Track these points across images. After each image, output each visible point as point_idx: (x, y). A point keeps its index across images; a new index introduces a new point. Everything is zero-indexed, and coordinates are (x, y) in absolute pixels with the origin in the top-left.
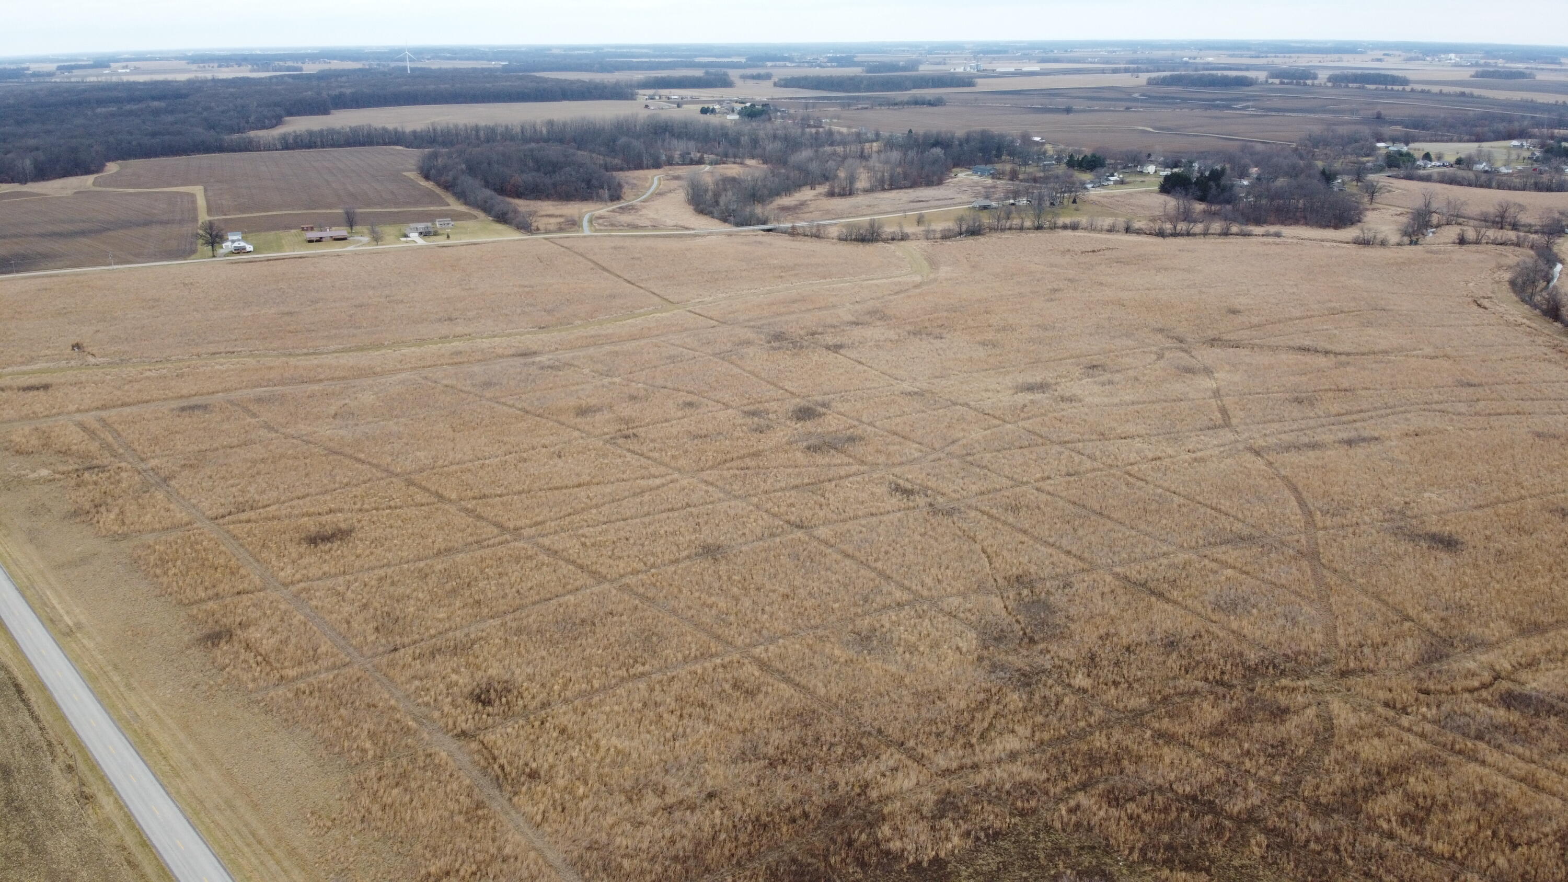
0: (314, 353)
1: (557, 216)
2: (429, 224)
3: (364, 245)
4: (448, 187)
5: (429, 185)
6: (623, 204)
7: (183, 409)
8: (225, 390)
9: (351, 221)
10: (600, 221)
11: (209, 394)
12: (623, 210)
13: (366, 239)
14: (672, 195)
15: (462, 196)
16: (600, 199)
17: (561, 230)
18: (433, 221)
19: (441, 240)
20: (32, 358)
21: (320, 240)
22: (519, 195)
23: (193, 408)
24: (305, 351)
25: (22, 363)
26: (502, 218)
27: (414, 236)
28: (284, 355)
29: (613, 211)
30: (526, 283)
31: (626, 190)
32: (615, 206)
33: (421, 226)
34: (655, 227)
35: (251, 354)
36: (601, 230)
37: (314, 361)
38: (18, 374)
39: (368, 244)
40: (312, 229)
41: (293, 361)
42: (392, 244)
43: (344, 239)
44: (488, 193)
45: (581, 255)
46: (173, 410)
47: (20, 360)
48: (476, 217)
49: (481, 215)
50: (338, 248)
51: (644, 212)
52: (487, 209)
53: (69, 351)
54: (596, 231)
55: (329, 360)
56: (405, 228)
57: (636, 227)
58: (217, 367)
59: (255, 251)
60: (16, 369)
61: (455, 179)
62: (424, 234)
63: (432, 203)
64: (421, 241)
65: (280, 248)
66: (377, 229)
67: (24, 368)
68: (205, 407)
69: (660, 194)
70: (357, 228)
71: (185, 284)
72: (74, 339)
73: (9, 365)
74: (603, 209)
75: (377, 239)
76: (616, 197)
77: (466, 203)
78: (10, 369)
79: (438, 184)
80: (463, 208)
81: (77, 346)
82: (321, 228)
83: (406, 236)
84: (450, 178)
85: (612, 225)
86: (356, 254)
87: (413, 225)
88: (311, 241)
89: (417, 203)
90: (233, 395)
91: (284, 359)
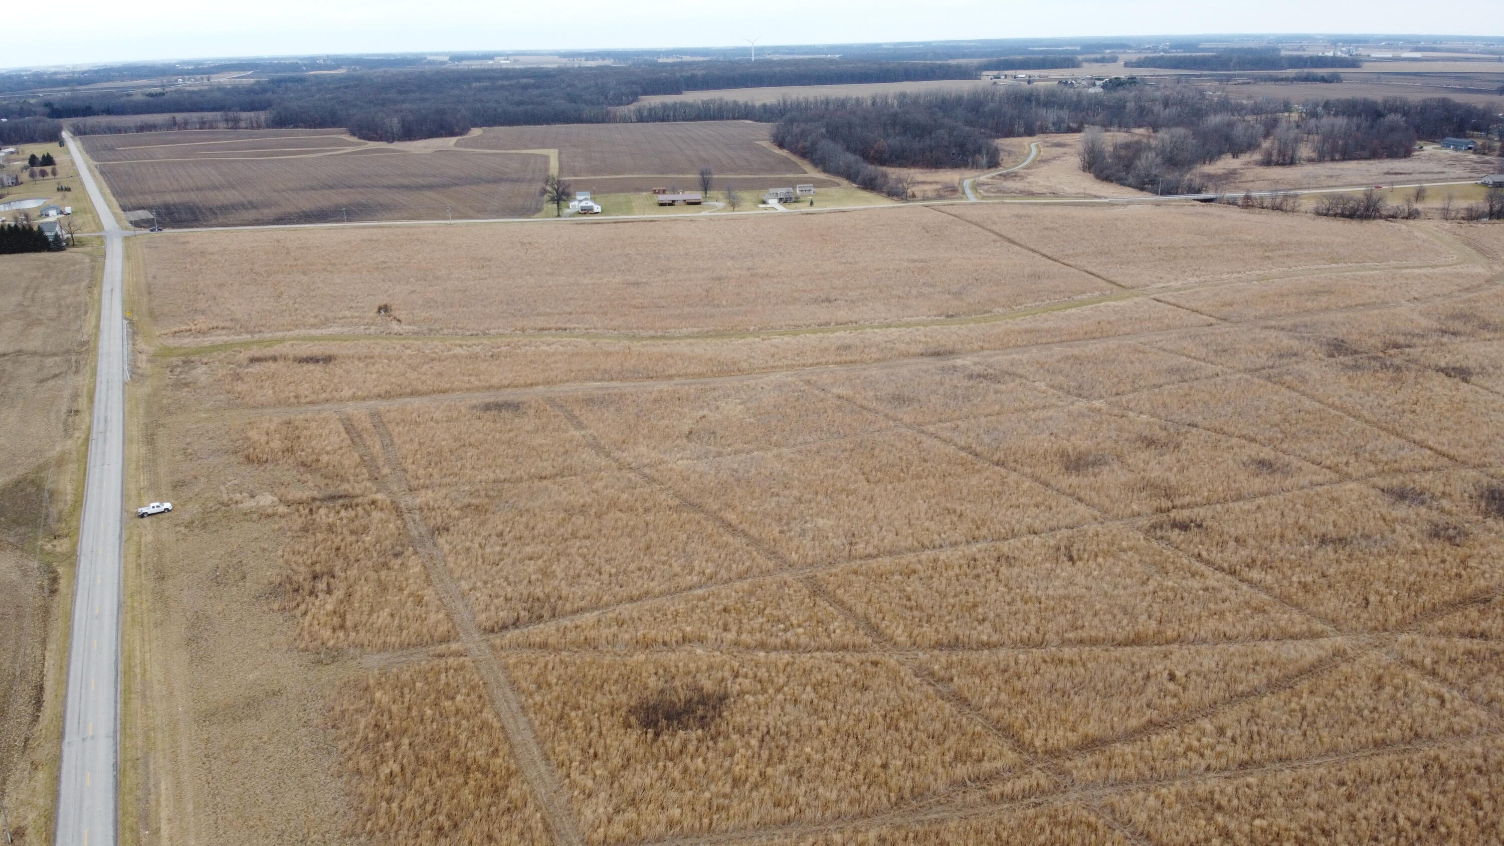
0: (663, 337)
1: (931, 183)
2: (791, 189)
3: (719, 210)
4: (804, 154)
5: (784, 153)
6: (1001, 171)
7: (487, 407)
8: (548, 382)
9: (705, 186)
10: (986, 187)
11: (526, 385)
12: (1005, 176)
13: (721, 204)
14: (1059, 162)
15: (821, 163)
16: (976, 166)
17: (940, 197)
18: (794, 188)
19: (804, 208)
20: (327, 319)
21: (672, 204)
22: (883, 163)
23: (499, 406)
24: (652, 333)
25: (313, 326)
26: (870, 185)
27: (773, 202)
28: (627, 337)
29: (993, 178)
30: (916, 257)
31: (1002, 156)
32: (994, 173)
33: (782, 191)
34: (1055, 194)
35: (587, 335)
36: (989, 197)
37: (662, 348)
38: (304, 339)
39: (724, 209)
40: (664, 192)
41: (636, 346)
42: (749, 210)
43: (698, 203)
44: (851, 158)
45: (976, 224)
46: (474, 407)
47: (312, 321)
48: (838, 185)
49: (845, 182)
50: (691, 213)
51: (1030, 179)
52: (851, 176)
53: (373, 314)
54: (984, 198)
55: (682, 347)
56: (764, 195)
57: (1031, 194)
58: (544, 348)
59: (603, 212)
60: (303, 332)
61: (814, 144)
62: (784, 201)
63: (790, 171)
64: (781, 208)
65: (629, 211)
66: (733, 193)
67: (314, 332)
68: (515, 407)
69: (1044, 161)
70: (710, 194)
71: (523, 244)
72: (382, 300)
73: (296, 326)
74: (985, 176)
75: (733, 203)
76: (993, 164)
77: (825, 171)
78: (296, 332)
79: (794, 152)
80: (822, 176)
81: (384, 309)
82: (674, 191)
83: (764, 202)
84: (808, 144)
85: (999, 191)
86: (711, 219)
87: (772, 190)
88: (662, 205)
89: (772, 170)
90: (558, 390)
91: (626, 343)
